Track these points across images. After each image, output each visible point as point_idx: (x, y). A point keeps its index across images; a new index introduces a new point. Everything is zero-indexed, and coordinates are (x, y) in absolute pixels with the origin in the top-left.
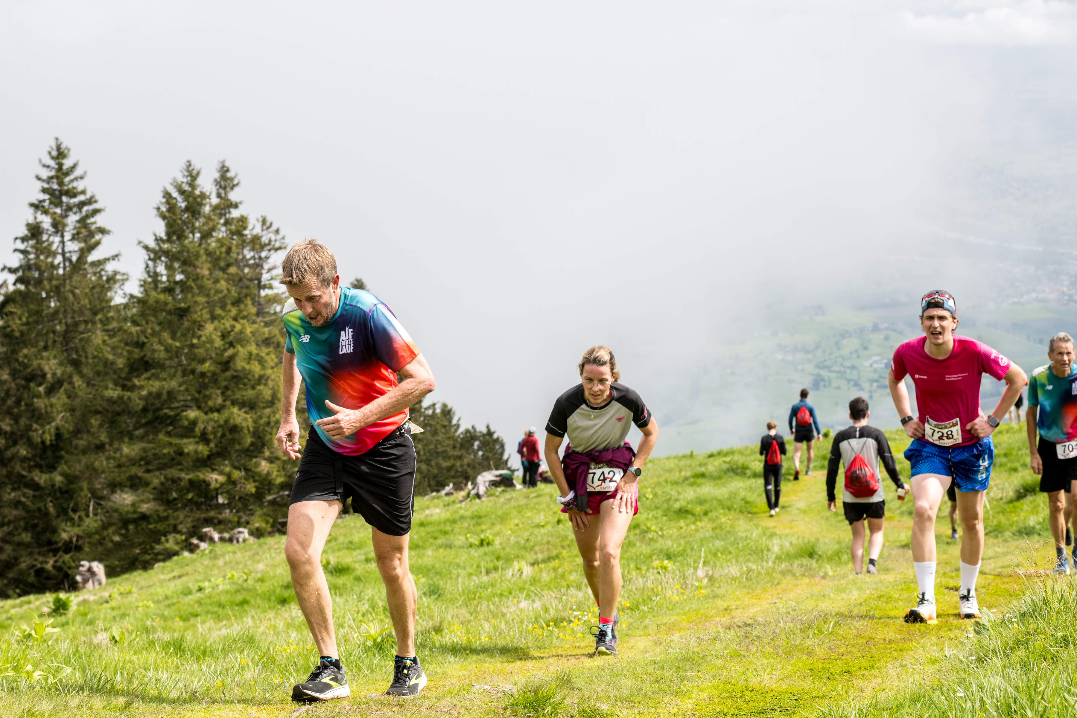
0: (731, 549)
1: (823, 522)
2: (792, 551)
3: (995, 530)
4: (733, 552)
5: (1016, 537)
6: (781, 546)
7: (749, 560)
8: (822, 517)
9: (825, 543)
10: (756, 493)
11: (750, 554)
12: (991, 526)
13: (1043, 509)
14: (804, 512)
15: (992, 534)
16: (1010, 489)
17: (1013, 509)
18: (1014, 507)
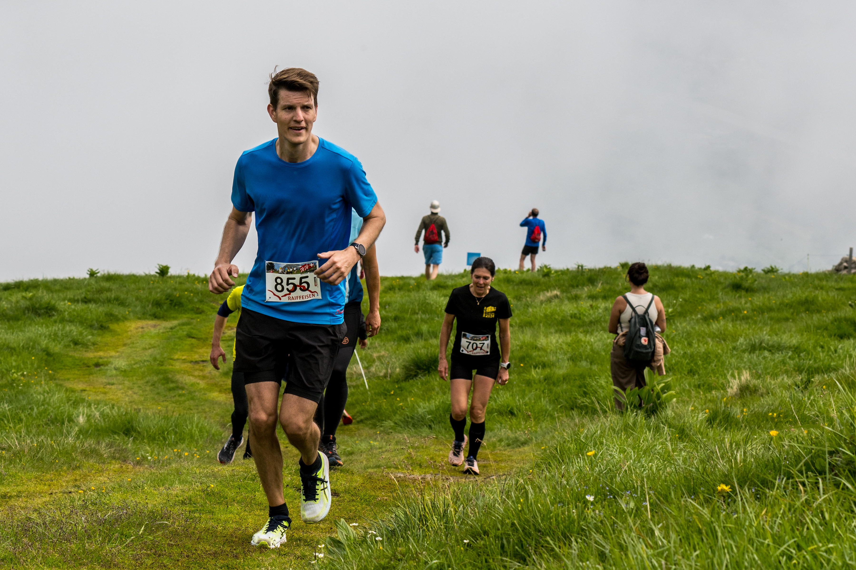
0: (23, 416)
1: (148, 388)
2: (103, 424)
3: (372, 418)
4: (24, 419)
5: (399, 428)
6: (89, 416)
7: (43, 433)
8: (147, 382)
9: (147, 417)
10: (62, 343)
11: (47, 424)
12: (368, 412)
13: (438, 393)
14: (124, 373)
15: (368, 422)
16: (397, 364)
17: (398, 392)
18: (401, 389)
